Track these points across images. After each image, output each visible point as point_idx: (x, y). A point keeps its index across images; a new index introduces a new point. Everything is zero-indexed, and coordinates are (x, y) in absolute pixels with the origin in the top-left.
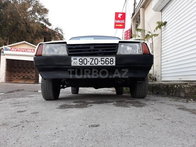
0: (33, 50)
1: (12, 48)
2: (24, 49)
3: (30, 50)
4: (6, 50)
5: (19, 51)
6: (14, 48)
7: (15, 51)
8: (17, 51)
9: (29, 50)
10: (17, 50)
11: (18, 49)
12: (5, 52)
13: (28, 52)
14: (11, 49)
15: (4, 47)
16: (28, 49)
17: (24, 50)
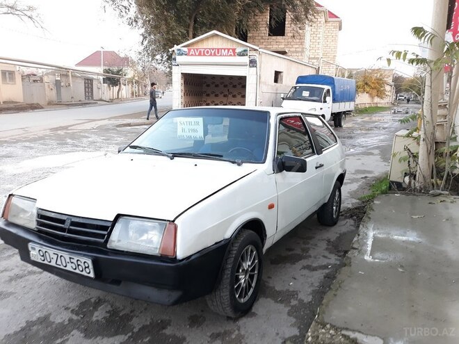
0: (231, 50)
1: (191, 49)
2: (213, 49)
3: (226, 51)
4: (179, 54)
5: (204, 55)
6: (194, 49)
7: (196, 55)
8: (200, 55)
9: (223, 50)
10: (200, 51)
11: (202, 50)
12: (179, 59)
13: (221, 55)
14: (189, 50)
15: (176, 47)
16: (221, 49)
17: (213, 52)
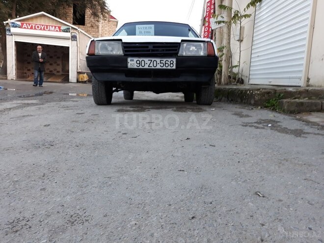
0: (57, 27)
1: (23, 24)
2: (43, 25)
3: (54, 27)
4: (13, 26)
5: (35, 29)
6: (26, 24)
7: (28, 28)
8: (31, 28)
9: (51, 27)
10: (32, 26)
11: (34, 25)
12: (13, 30)
13: (49, 30)
14: (22, 24)
15: (9, 21)
16: (50, 26)
17: (43, 28)
